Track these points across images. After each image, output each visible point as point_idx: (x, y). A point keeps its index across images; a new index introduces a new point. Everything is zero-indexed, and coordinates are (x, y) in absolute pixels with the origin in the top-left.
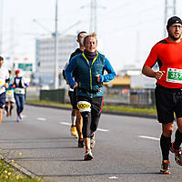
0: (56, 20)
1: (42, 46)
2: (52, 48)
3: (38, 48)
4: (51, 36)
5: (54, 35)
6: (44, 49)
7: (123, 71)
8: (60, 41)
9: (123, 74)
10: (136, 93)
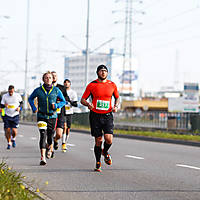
0: (87, 36)
1: (71, 65)
2: (82, 67)
3: (66, 67)
4: (81, 54)
5: (85, 52)
6: (73, 68)
7: (159, 93)
8: (92, 60)
9: (160, 97)
10: (174, 118)
